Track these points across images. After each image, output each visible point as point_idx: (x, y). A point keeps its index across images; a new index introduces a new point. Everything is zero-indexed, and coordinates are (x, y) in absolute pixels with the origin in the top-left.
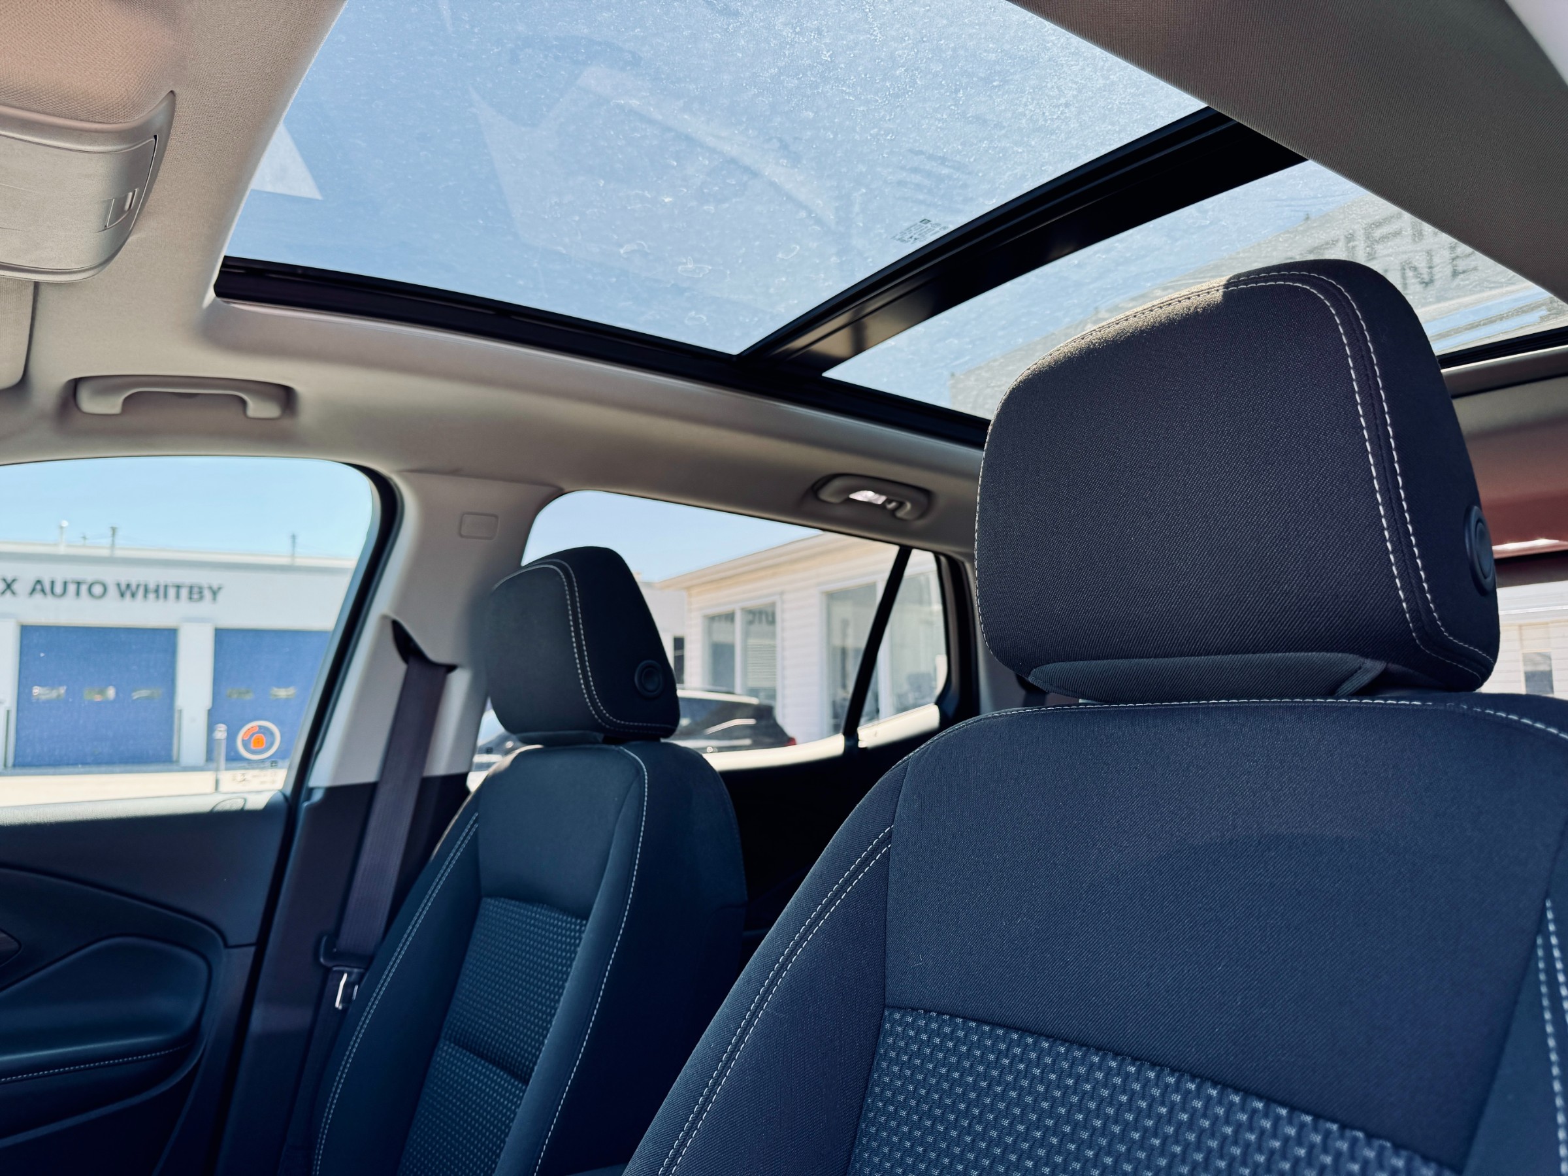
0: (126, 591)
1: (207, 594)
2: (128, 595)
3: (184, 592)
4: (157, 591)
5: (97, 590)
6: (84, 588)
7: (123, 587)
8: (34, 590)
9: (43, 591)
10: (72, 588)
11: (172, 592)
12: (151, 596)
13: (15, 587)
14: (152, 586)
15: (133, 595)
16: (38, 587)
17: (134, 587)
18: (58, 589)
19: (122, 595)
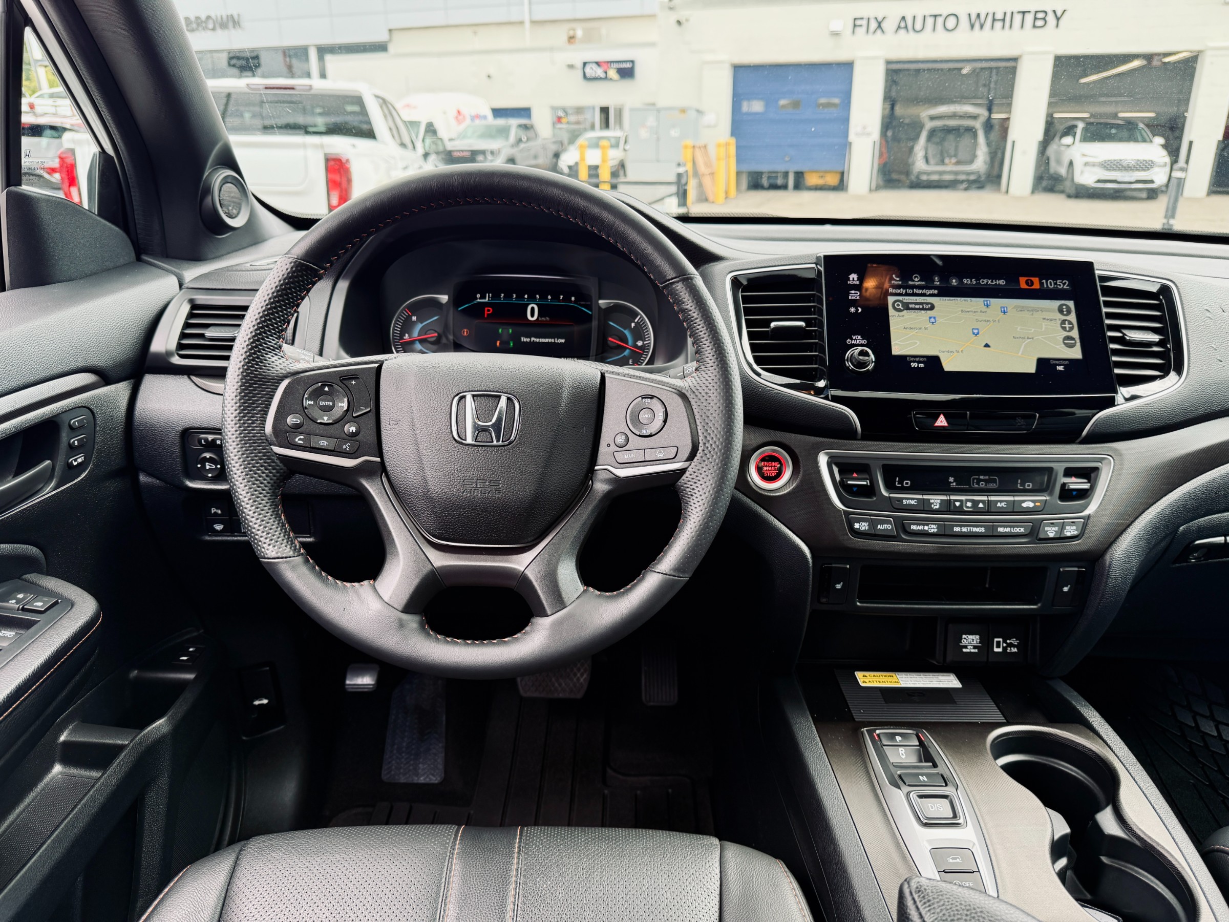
0: (976, 22)
1: (1051, 18)
2: (977, 26)
3: (1029, 18)
4: (1004, 20)
5: (951, 22)
6: (940, 21)
7: (973, 17)
8: (899, 27)
9: (906, 27)
10: (930, 21)
11: (1018, 18)
12: (998, 25)
13: (883, 25)
14: (999, 16)
15: (982, 26)
16: (903, 24)
17: (983, 17)
18: (918, 26)
19: (972, 26)
